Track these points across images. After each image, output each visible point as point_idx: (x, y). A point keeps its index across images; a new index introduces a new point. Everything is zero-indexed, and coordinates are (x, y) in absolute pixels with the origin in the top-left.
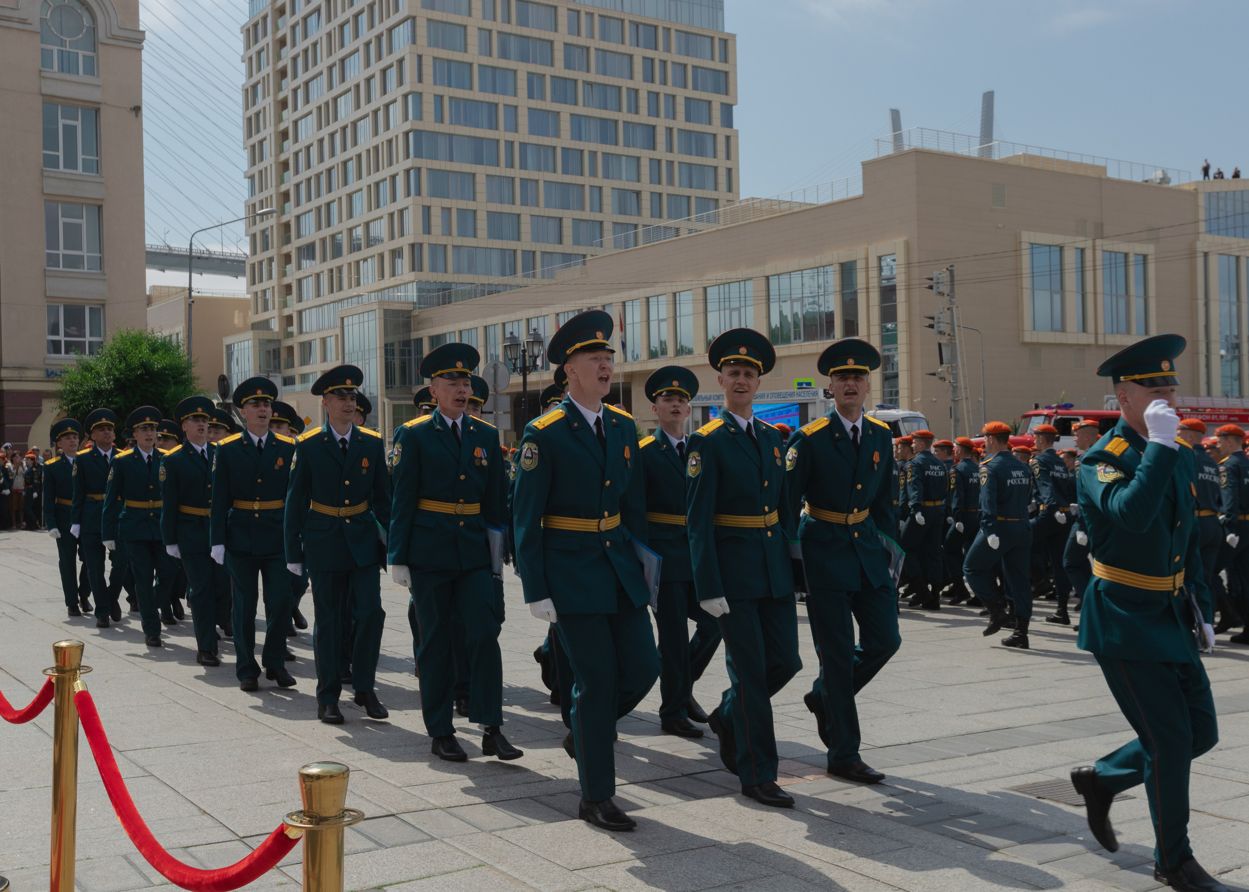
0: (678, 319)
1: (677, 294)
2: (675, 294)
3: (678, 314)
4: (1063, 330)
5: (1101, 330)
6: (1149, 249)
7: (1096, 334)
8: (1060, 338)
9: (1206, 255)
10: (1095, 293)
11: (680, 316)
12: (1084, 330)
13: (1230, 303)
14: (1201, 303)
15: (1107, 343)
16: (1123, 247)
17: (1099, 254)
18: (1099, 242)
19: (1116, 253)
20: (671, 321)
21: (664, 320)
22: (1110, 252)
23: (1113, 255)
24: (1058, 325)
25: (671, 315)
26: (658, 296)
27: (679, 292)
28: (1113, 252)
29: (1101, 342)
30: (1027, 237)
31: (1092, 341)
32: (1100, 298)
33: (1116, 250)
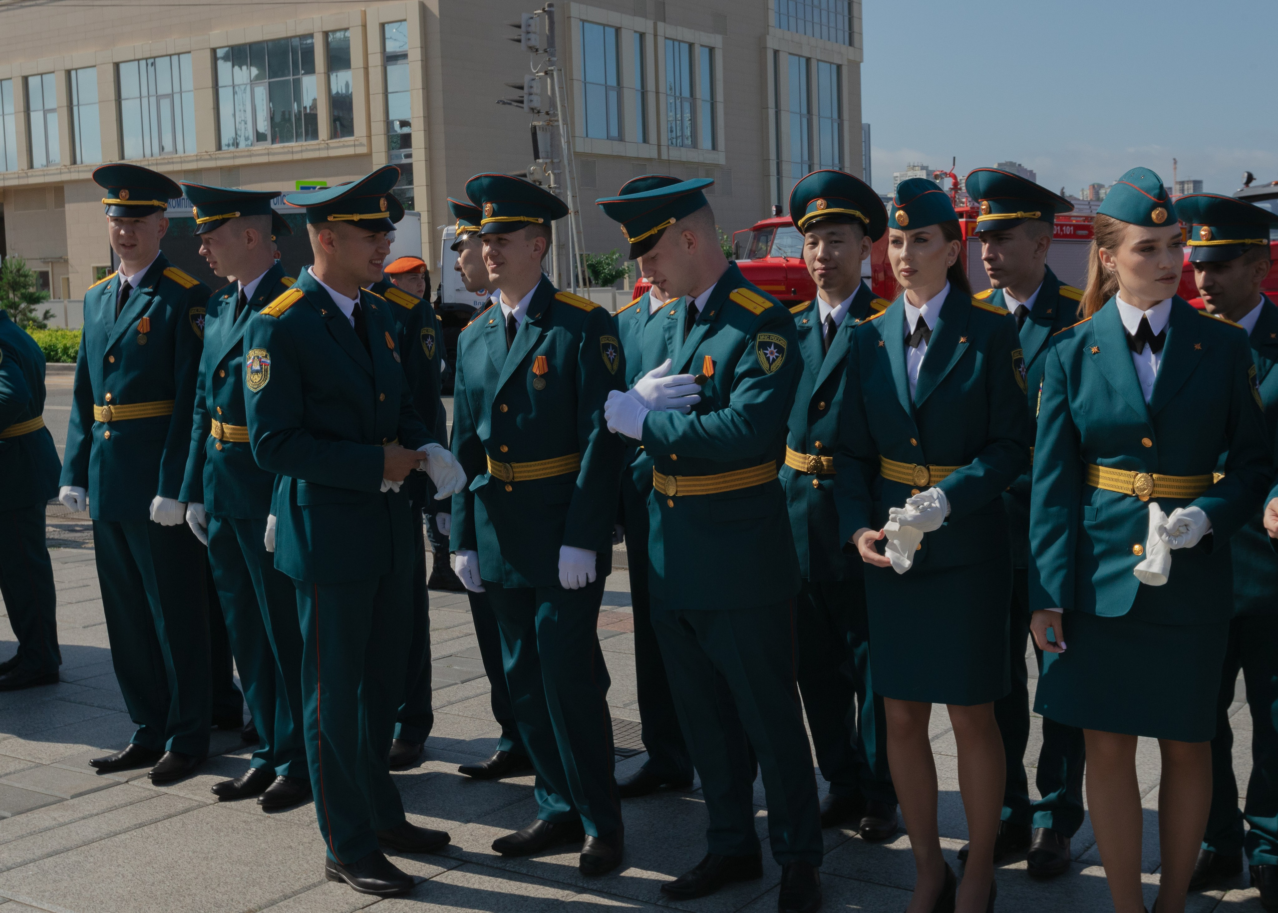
0: (75, 109)
1: (73, 73)
2: (68, 73)
3: (75, 102)
4: (621, 138)
5: (664, 141)
6: (716, 41)
7: (659, 146)
8: (617, 149)
9: (776, 52)
10: (657, 93)
11: (78, 105)
12: (645, 140)
13: (801, 115)
14: (772, 112)
15: (671, 158)
16: (687, 34)
17: (661, 40)
18: (660, 25)
19: (680, 41)
20: (65, 112)
21: (53, 110)
22: (674, 40)
23: (676, 43)
24: (614, 132)
25: (64, 102)
26: (42, 74)
27: (76, 69)
28: (677, 40)
29: (664, 156)
30: (576, 10)
31: (654, 155)
32: (662, 97)
33: (679, 38)
